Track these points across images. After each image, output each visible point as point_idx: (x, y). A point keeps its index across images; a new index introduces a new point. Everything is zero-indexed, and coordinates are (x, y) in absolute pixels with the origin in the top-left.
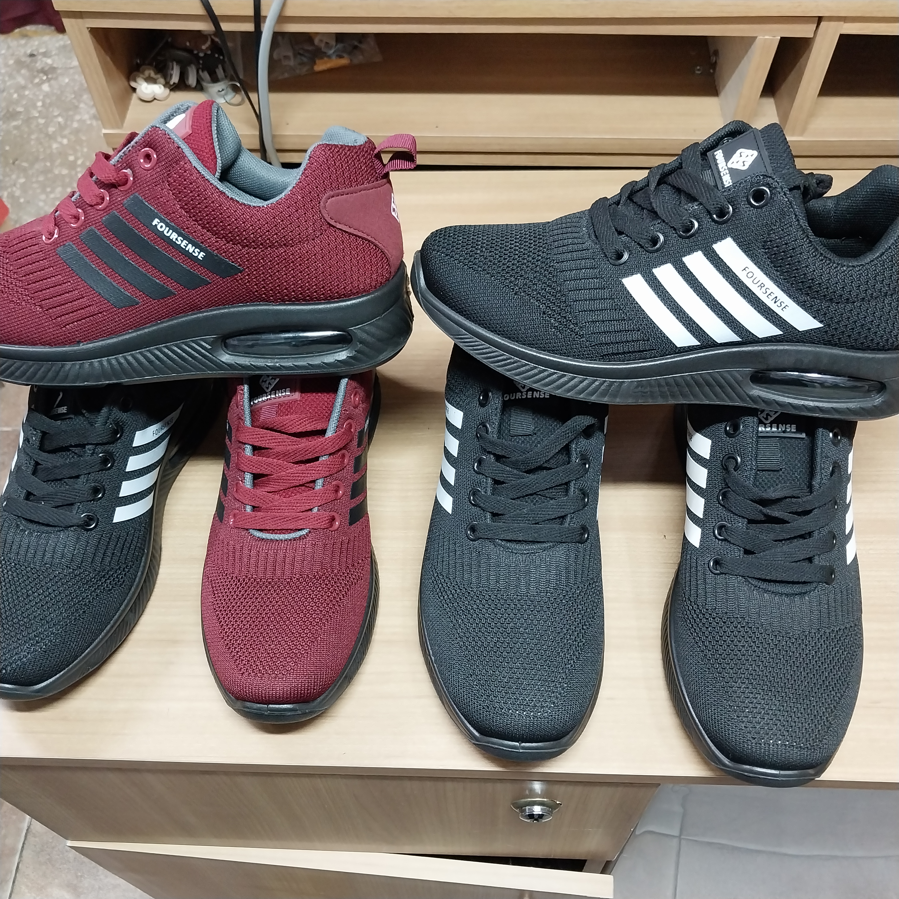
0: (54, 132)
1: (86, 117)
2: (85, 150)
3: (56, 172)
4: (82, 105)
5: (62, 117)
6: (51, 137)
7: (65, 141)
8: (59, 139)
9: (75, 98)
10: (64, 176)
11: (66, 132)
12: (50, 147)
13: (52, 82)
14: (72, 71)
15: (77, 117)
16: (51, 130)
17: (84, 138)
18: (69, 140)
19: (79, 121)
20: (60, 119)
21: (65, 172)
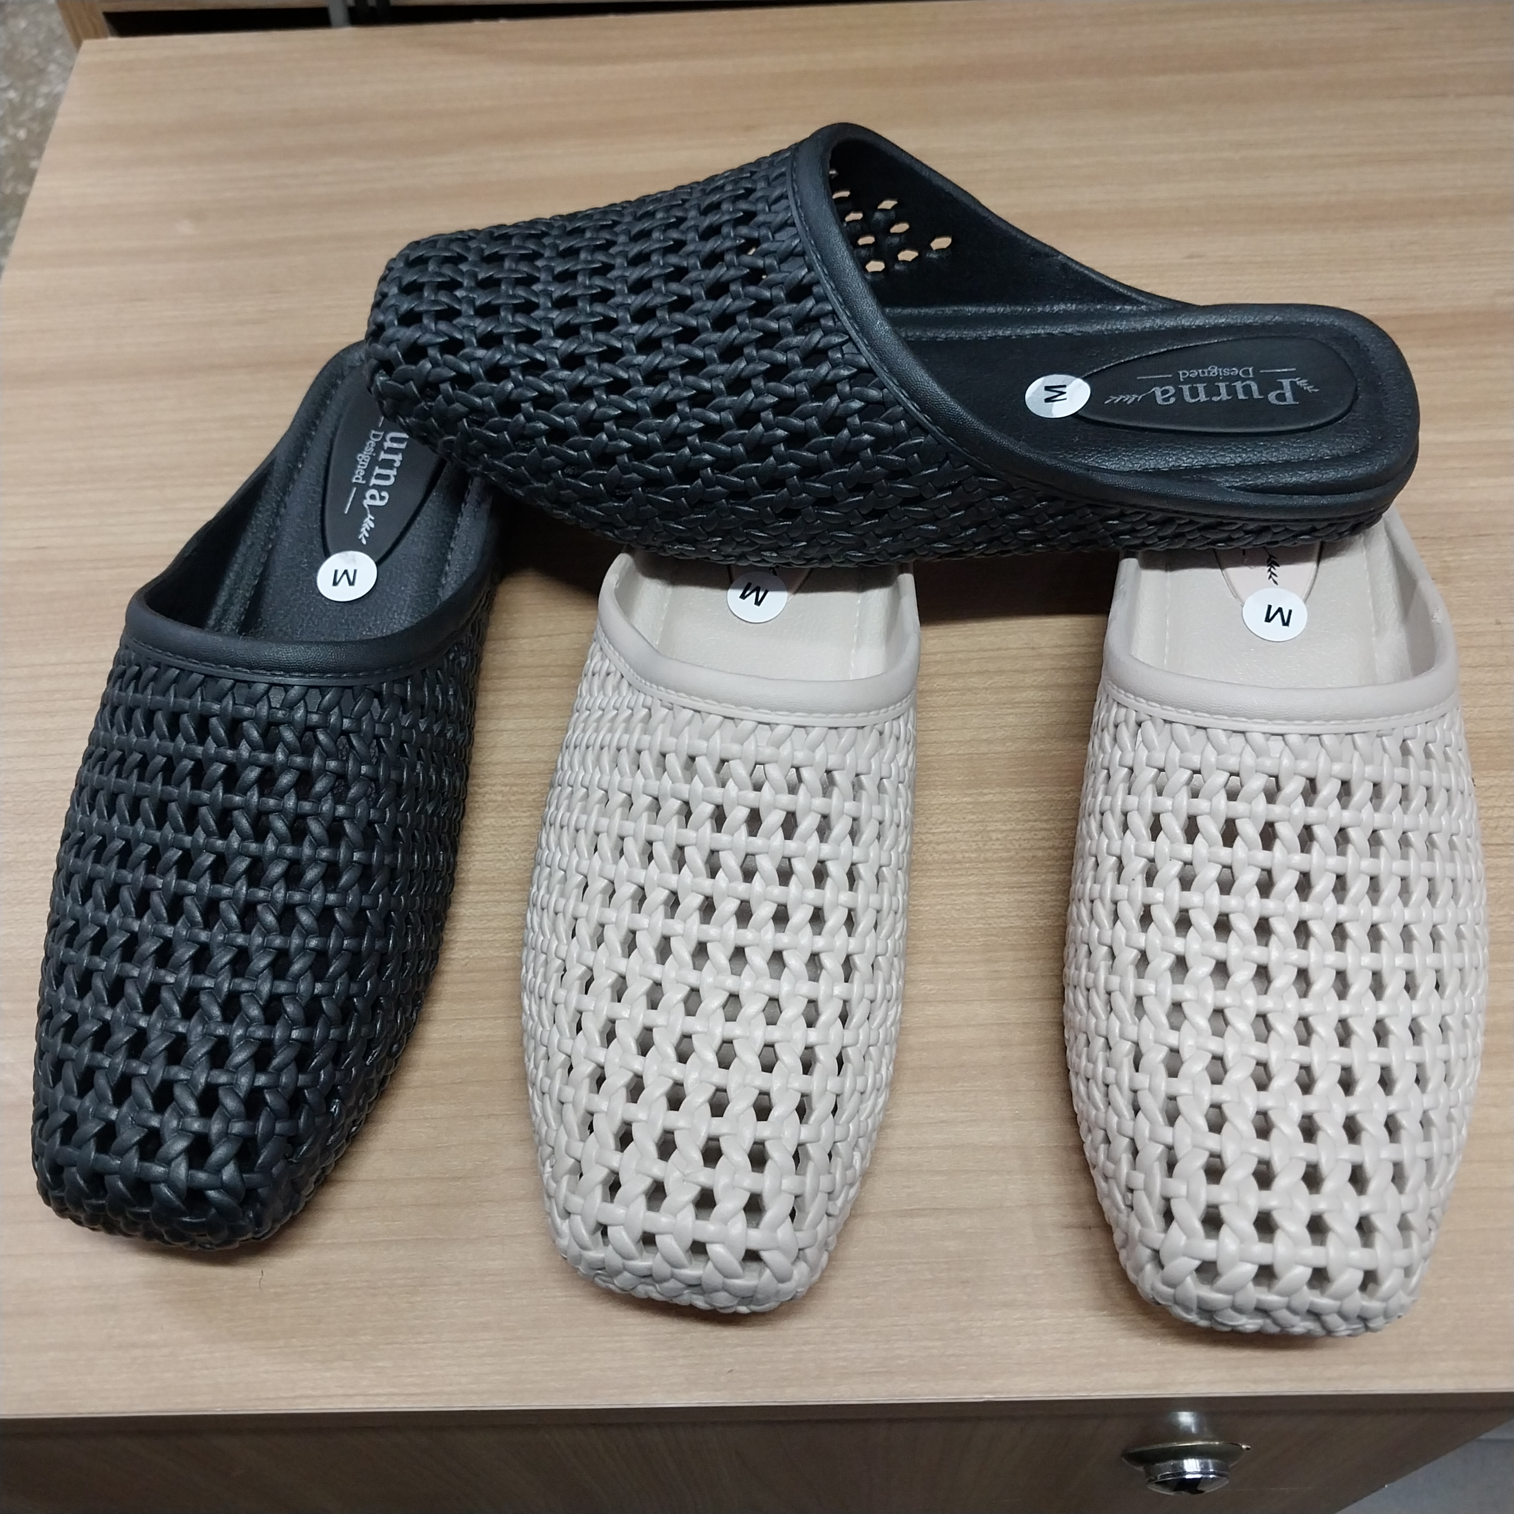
3: (7, 189)
4: (52, 67)
8: (11, 130)
11: (25, 116)
15: (44, 89)
18: (30, 132)
20: (12, 94)
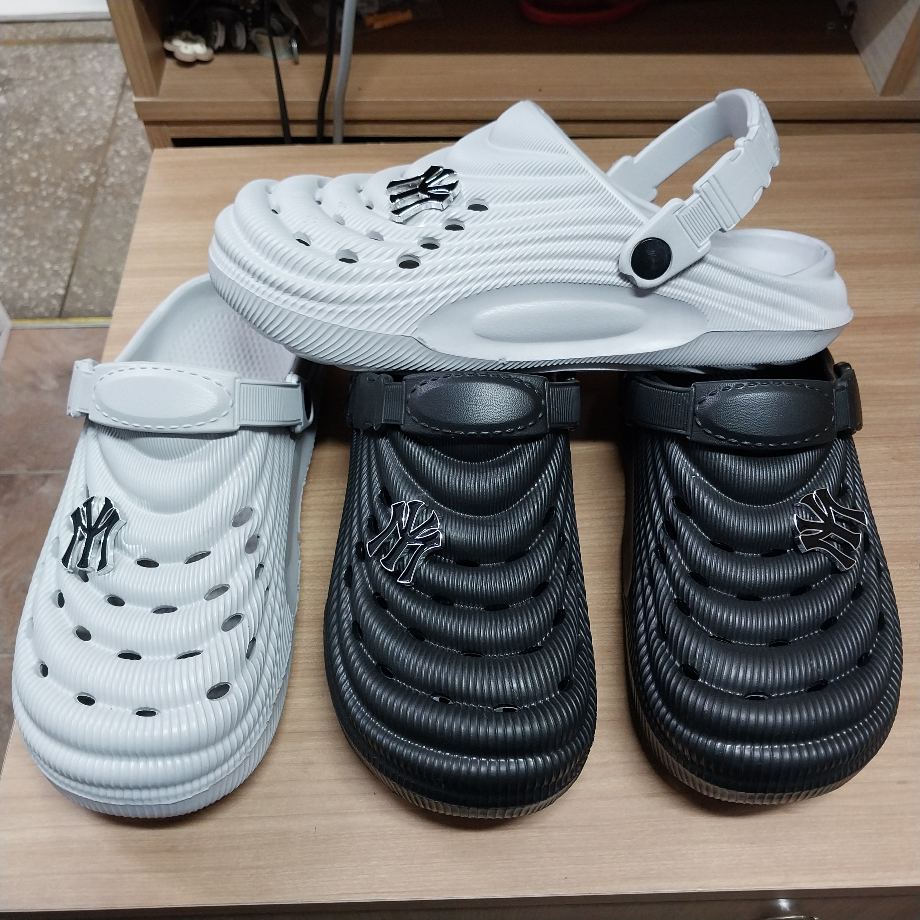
0: (13, 147)
1: (48, 130)
2: (49, 166)
3: (18, 189)
5: (22, 130)
6: (10, 153)
7: (26, 157)
9: (34, 110)
10: (26, 194)
12: (9, 163)
13: (10, 94)
14: (30, 83)
16: (10, 144)
17: (47, 153)
19: (41, 135)
21: (27, 189)
